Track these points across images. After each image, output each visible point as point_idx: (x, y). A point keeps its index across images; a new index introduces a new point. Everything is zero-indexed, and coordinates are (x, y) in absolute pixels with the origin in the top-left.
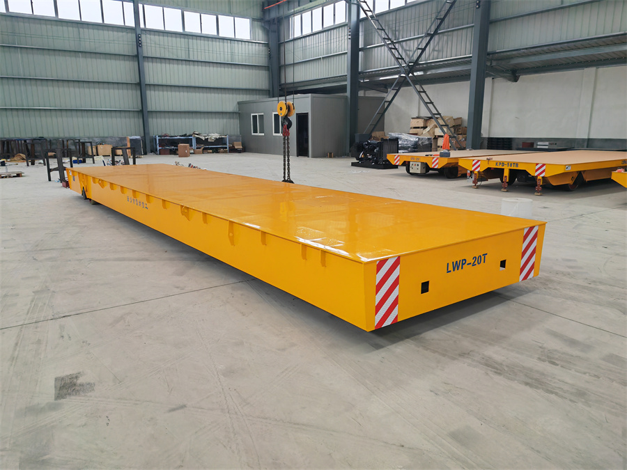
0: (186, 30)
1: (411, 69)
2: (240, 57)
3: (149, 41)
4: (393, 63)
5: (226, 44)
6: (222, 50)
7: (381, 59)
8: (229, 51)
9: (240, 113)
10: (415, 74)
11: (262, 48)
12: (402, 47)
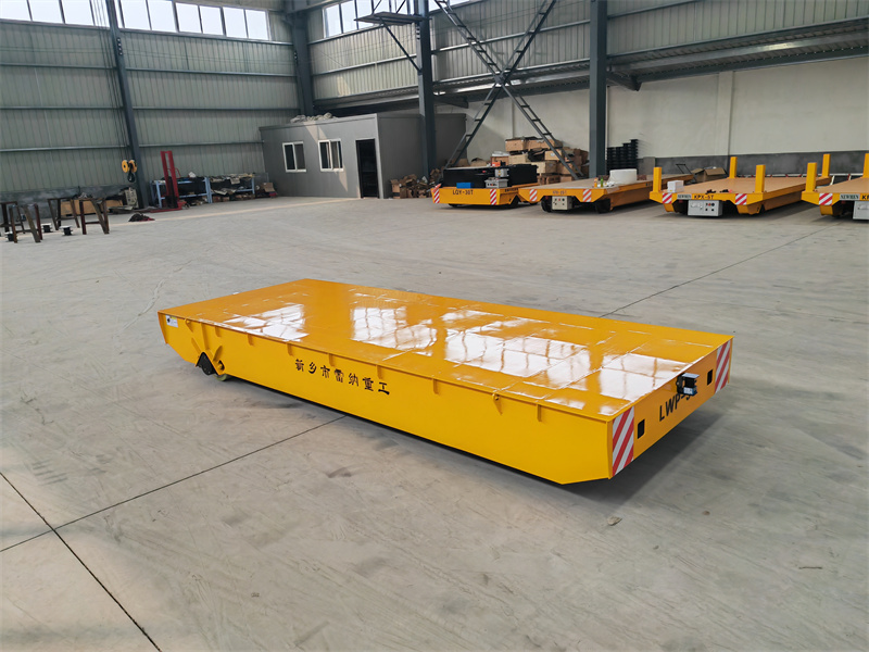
0: (181, 30)
1: (507, 78)
2: (257, 66)
3: (130, 47)
8: (242, 57)
10: (513, 83)
11: (285, 52)
12: (492, 50)
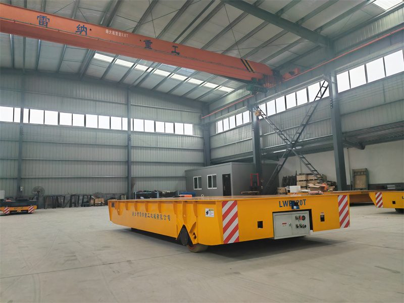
0: (156, 131)
2: (187, 145)
3: (135, 138)
4: (281, 143)
5: (179, 138)
6: (176, 141)
7: (274, 141)
9: (187, 178)
10: (297, 148)
11: (199, 139)
